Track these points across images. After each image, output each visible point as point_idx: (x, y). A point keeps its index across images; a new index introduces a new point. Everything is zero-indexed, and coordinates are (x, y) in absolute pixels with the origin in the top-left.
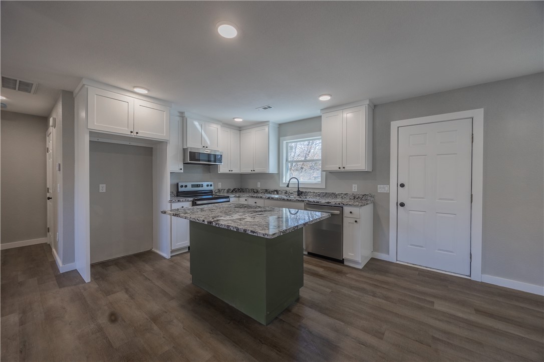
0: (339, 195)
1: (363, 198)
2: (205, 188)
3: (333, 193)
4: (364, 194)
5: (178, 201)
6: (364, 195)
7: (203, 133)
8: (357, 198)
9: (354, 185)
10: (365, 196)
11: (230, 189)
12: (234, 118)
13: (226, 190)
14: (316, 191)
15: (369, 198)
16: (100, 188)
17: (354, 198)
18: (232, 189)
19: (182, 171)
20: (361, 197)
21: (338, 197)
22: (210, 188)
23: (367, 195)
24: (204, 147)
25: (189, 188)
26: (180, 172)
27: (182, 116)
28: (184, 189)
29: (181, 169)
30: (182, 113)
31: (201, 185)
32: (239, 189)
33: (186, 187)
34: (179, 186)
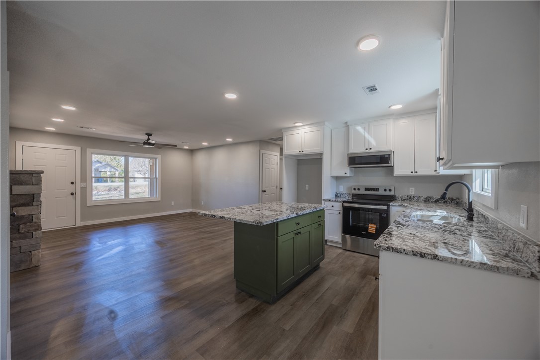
2: (380, 192)
5: (329, 200)
7: (367, 135)
9: (522, 207)
12: (390, 107)
16: (306, 187)
18: (435, 197)
19: (348, 175)
22: (386, 193)
24: (367, 149)
25: (362, 192)
26: (346, 175)
27: (347, 125)
28: (357, 192)
29: (346, 173)
30: (347, 123)
31: (377, 190)
32: (452, 198)
33: (359, 189)
34: (353, 189)
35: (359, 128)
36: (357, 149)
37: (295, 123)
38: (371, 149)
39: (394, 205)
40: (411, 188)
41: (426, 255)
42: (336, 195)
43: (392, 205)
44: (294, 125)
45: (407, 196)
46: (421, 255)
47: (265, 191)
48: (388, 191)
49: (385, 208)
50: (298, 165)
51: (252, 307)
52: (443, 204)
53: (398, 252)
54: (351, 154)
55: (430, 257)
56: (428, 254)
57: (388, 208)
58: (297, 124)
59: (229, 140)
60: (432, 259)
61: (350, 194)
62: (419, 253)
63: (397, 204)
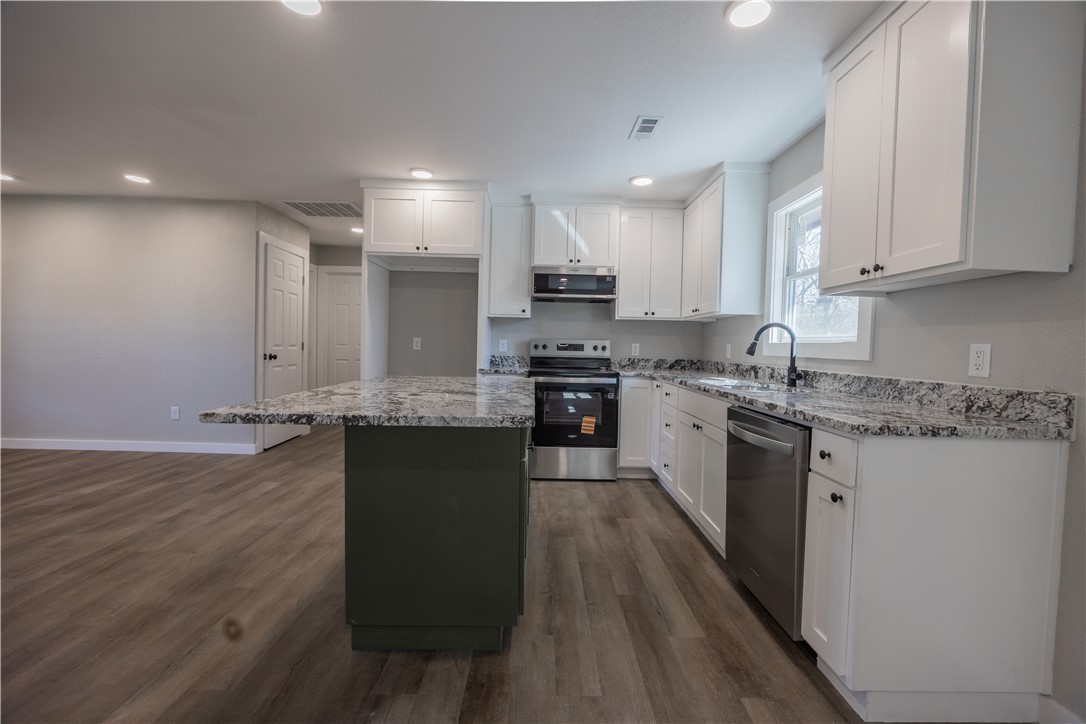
0: (911, 388)
1: (1010, 411)
2: (588, 352)
3: (890, 381)
4: (1015, 389)
5: (496, 372)
6: (1012, 397)
7: (572, 231)
8: (983, 409)
9: (974, 347)
10: (1017, 402)
11: (663, 361)
12: (631, 180)
13: (651, 363)
14: (842, 371)
15: (1039, 411)
16: (414, 344)
17: (968, 409)
18: (671, 359)
19: (528, 314)
20: (1000, 402)
21: (907, 397)
22: (599, 354)
23: (1030, 397)
24: (571, 261)
25: (552, 352)
26: (523, 315)
27: (528, 203)
28: (541, 353)
29: (524, 311)
30: (528, 197)
31: (580, 348)
32: (692, 361)
33: (544, 347)
34: (532, 346)
35: (557, 213)
36: (551, 258)
37: (411, 169)
38: (579, 261)
39: (627, 374)
40: (634, 345)
41: (940, 431)
42: (492, 362)
43: (624, 376)
44: (404, 175)
45: (629, 360)
46: (933, 432)
47: (273, 357)
48: (600, 351)
49: (613, 381)
50: (390, 286)
51: (461, 685)
52: (679, 372)
53: (897, 435)
54: (540, 268)
55: (945, 433)
56: (943, 429)
57: (618, 380)
58: (417, 174)
59: (137, 179)
60: (948, 436)
61: (523, 358)
62: (930, 428)
63: (633, 373)
